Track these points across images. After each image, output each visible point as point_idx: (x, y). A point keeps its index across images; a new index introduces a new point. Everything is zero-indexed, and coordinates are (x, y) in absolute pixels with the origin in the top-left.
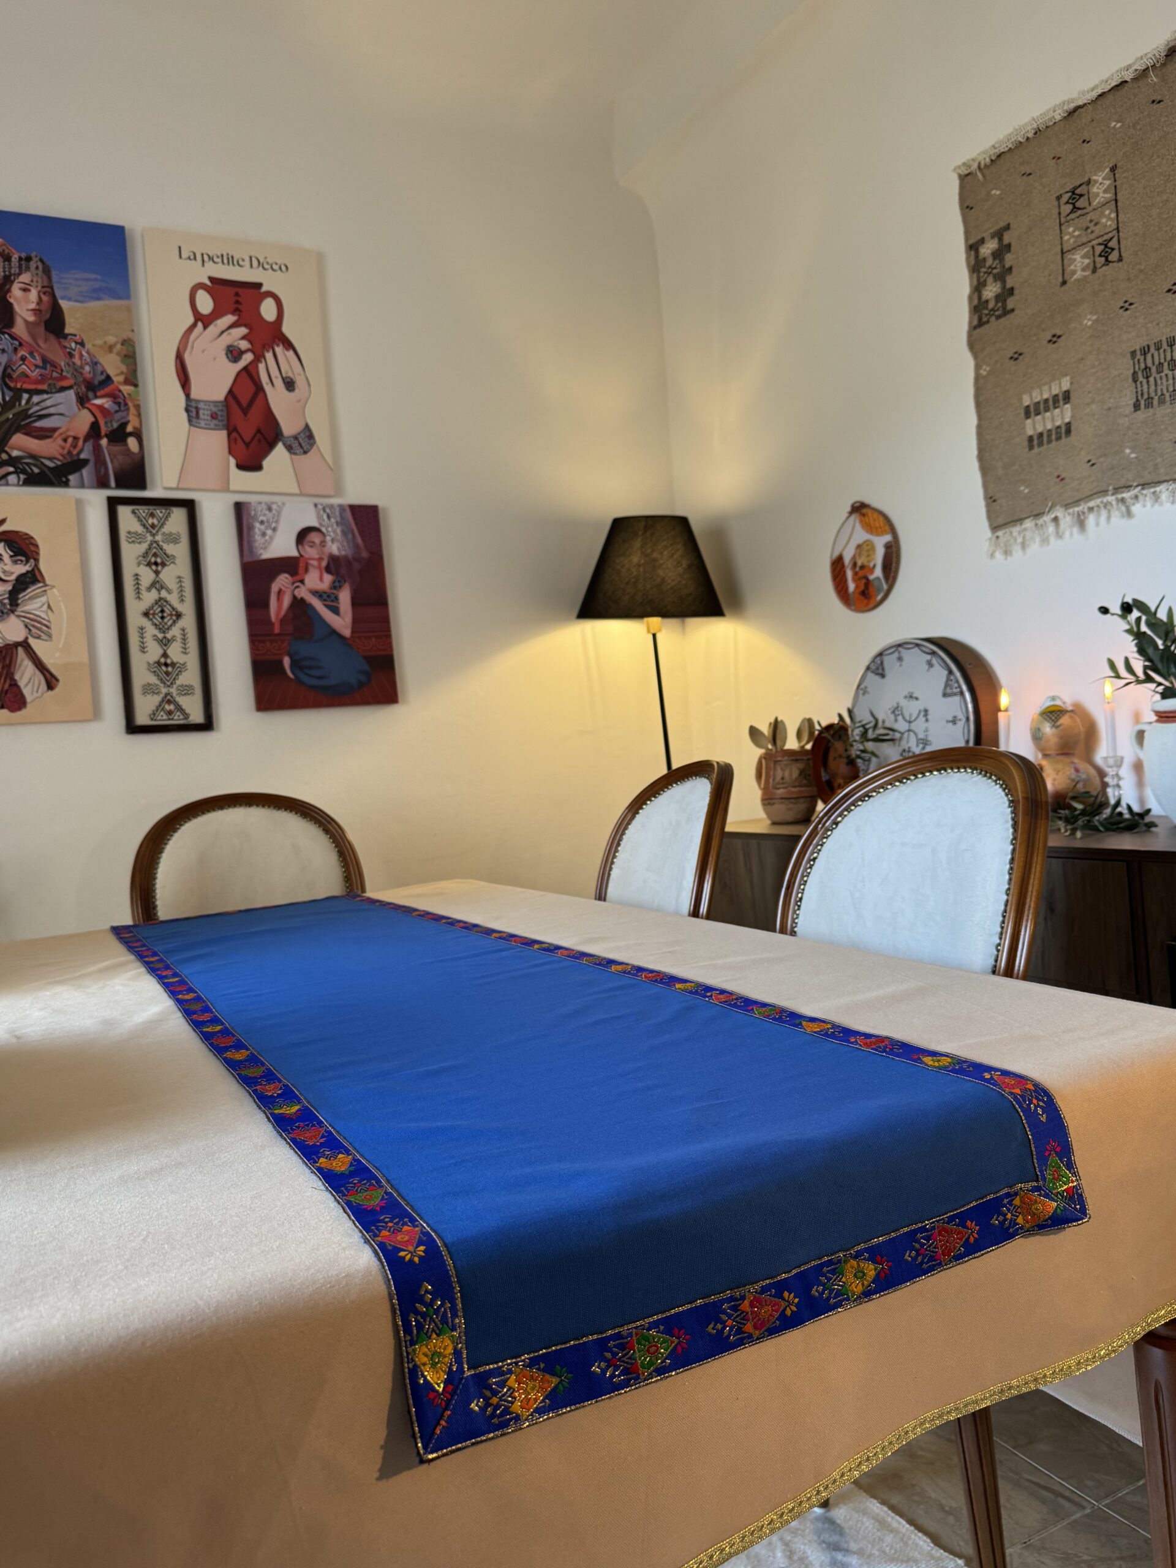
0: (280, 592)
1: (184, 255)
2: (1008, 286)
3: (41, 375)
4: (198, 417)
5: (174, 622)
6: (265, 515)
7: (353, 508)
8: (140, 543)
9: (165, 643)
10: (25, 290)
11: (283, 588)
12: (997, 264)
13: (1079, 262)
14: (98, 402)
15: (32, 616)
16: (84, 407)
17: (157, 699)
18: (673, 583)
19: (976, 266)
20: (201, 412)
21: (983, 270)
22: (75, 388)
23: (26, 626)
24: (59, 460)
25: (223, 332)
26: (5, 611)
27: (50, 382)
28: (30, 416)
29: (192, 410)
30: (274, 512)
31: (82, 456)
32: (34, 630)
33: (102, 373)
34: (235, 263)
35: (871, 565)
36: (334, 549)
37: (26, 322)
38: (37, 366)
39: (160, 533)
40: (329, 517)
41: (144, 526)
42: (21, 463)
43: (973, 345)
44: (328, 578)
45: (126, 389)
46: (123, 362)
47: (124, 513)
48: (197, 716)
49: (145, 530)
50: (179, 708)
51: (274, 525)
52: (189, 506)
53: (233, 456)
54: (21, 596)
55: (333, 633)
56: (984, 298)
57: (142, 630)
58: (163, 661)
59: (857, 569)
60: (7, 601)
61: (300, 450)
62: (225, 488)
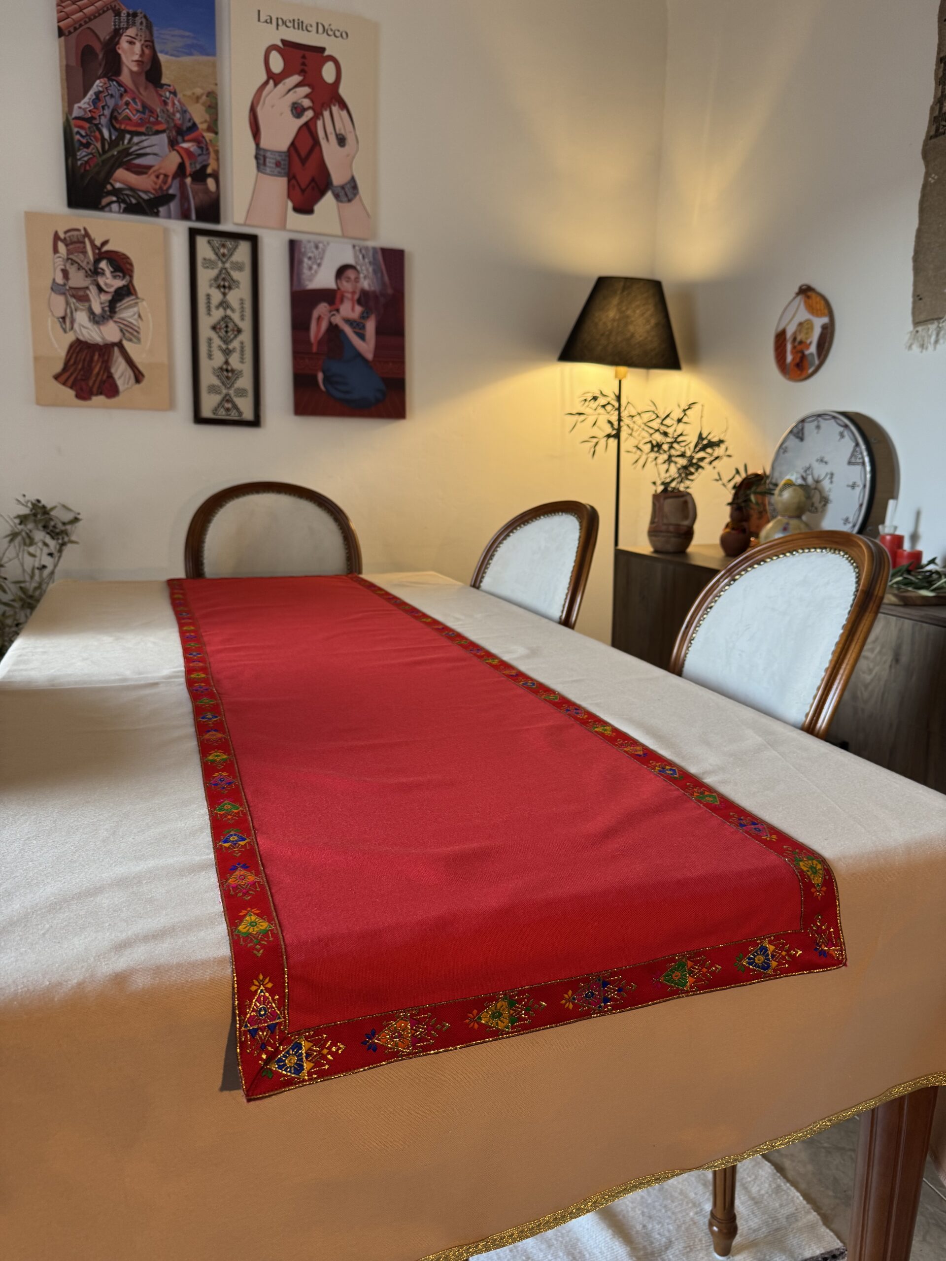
0: (319, 318)
1: (263, 19)
3: (141, 119)
4: (265, 164)
5: (236, 336)
6: (312, 252)
7: (384, 250)
8: (213, 268)
9: (227, 352)
10: (131, 43)
11: (322, 316)
14: (185, 145)
15: (125, 322)
16: (174, 150)
17: (217, 398)
18: (641, 339)
19: (943, 78)
20: (268, 160)
22: (167, 131)
23: (121, 330)
24: (151, 193)
25: (289, 91)
26: (106, 316)
27: (148, 125)
28: (131, 154)
29: (261, 157)
30: (320, 250)
31: (171, 192)
32: (127, 334)
33: (190, 120)
34: (304, 28)
35: (808, 342)
37: (131, 72)
38: (138, 111)
39: (229, 262)
40: (364, 257)
41: (217, 254)
42: (123, 194)
43: (926, 153)
44: (358, 309)
45: (208, 136)
46: (207, 111)
47: (201, 241)
48: (248, 415)
49: (217, 258)
50: (235, 407)
51: (319, 261)
52: (253, 239)
53: (291, 200)
54: (118, 305)
55: (359, 355)
57: (210, 340)
58: (225, 367)
59: (796, 344)
60: (107, 309)
61: (346, 199)
62: (283, 226)
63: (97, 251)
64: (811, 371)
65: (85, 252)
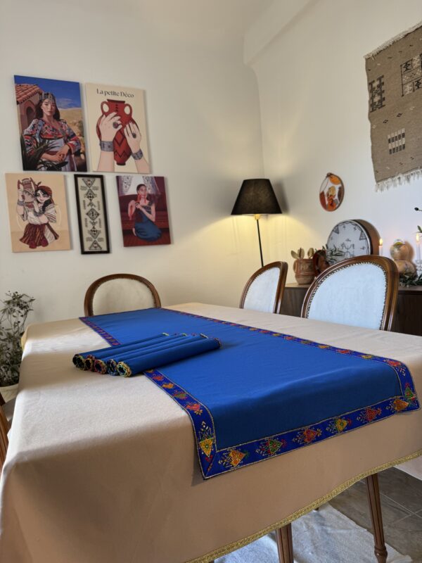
0: (131, 207)
1: (99, 92)
2: (383, 97)
3: (52, 133)
4: (104, 147)
5: (97, 217)
6: (126, 180)
7: (155, 177)
8: (85, 190)
9: (94, 224)
10: (47, 105)
11: (133, 205)
12: (379, 89)
13: (408, 88)
14: (71, 142)
15: (49, 215)
16: (66, 144)
17: (91, 243)
18: (264, 202)
19: (371, 90)
20: (105, 145)
21: (374, 92)
22: (63, 138)
23: (48, 218)
24: (58, 162)
25: (112, 118)
26: (41, 213)
27: (55, 136)
28: (48, 147)
29: (102, 145)
30: (129, 179)
31: (66, 161)
32: (51, 220)
33: (72, 133)
34: (116, 94)
35: (334, 195)
36: (149, 192)
37: (47, 116)
38: (51, 131)
39: (91, 187)
40: (148, 181)
41: (86, 184)
42: (46, 163)
43: (370, 118)
44: (147, 202)
46: (79, 128)
47: (80, 179)
48: (105, 249)
49: (87, 186)
50: (99, 246)
51: (129, 184)
53: (116, 160)
54: (46, 208)
55: (149, 220)
56: (374, 101)
57: (86, 219)
58: (93, 230)
59: (329, 196)
60: (41, 210)
61: (138, 158)
62: (113, 171)
63: (36, 187)
64: (337, 206)
65: (31, 188)
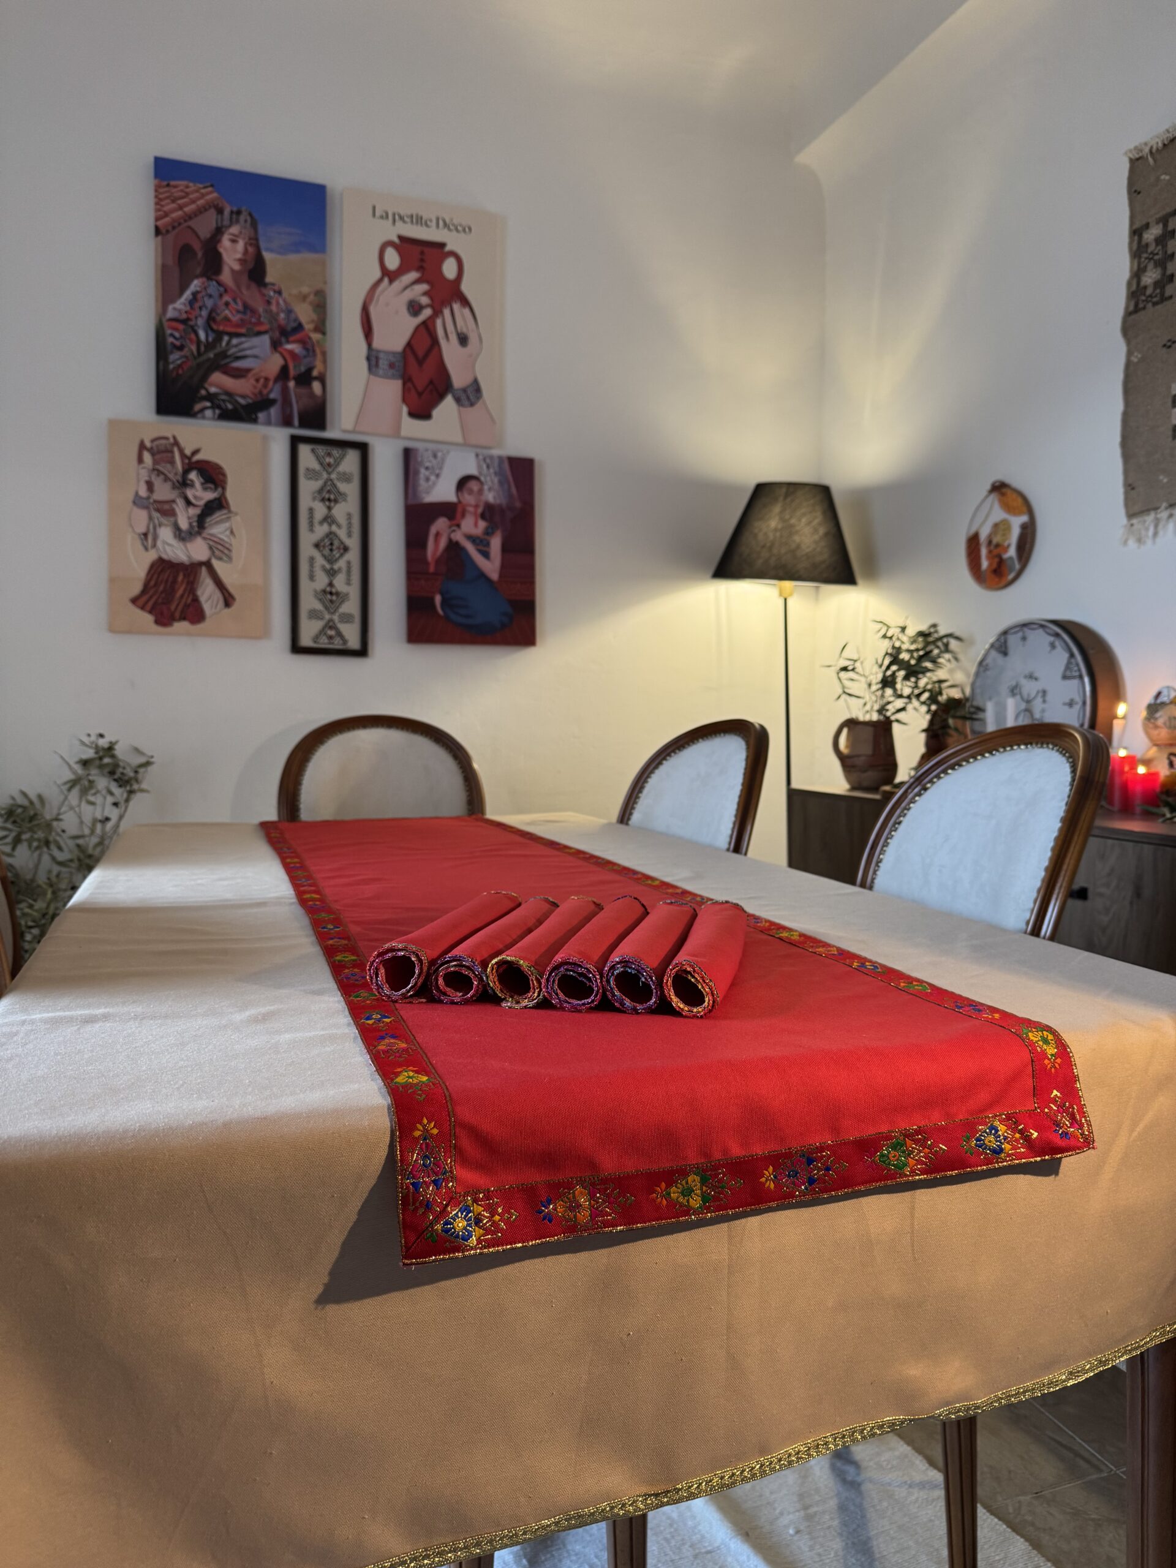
0: (438, 535)
1: (378, 214)
2: (1169, 272)
3: (241, 320)
4: (377, 365)
5: (342, 555)
6: (430, 461)
7: (510, 459)
8: (317, 479)
9: (331, 573)
10: (234, 241)
11: (441, 532)
12: (1159, 250)
14: (289, 347)
15: (215, 539)
16: (276, 351)
17: (321, 625)
18: (808, 550)
19: (1138, 250)
20: (381, 362)
21: (1145, 255)
22: (270, 333)
23: (211, 548)
24: (250, 398)
25: (406, 288)
26: (193, 533)
27: (249, 326)
28: (228, 357)
29: (373, 359)
30: (439, 459)
31: (272, 396)
32: (217, 552)
33: (295, 321)
34: (423, 222)
35: (1006, 544)
36: (490, 497)
37: (233, 271)
38: (238, 311)
39: (335, 472)
40: (488, 467)
41: (321, 464)
42: (218, 399)
43: (1126, 330)
44: (482, 524)
45: (315, 336)
46: (314, 311)
47: (304, 450)
48: (354, 643)
49: (322, 469)
50: (339, 634)
51: (437, 471)
53: (407, 405)
54: (208, 519)
55: (482, 575)
56: (1143, 284)
57: (312, 560)
58: (328, 589)
59: (992, 547)
60: (195, 524)
61: (466, 403)
62: (396, 434)
63: (187, 461)
64: (1011, 576)
65: (172, 462)
